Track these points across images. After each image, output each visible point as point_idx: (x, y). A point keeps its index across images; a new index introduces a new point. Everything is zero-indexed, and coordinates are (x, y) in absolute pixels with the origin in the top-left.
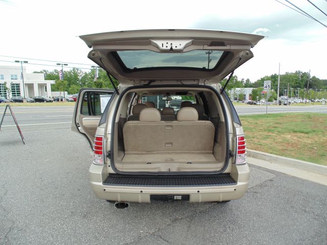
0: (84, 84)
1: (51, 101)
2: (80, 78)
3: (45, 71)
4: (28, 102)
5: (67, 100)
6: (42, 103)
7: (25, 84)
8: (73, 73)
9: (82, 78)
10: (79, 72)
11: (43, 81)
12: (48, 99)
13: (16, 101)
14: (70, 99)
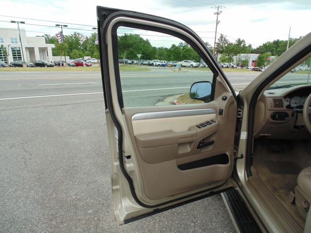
0: (85, 48)
1: (51, 66)
2: (81, 43)
3: (47, 35)
4: (28, 66)
5: (69, 65)
6: (43, 68)
7: (26, 48)
8: (75, 38)
9: (84, 43)
10: (80, 36)
11: (44, 45)
12: (49, 63)
13: (16, 65)
14: (72, 64)
